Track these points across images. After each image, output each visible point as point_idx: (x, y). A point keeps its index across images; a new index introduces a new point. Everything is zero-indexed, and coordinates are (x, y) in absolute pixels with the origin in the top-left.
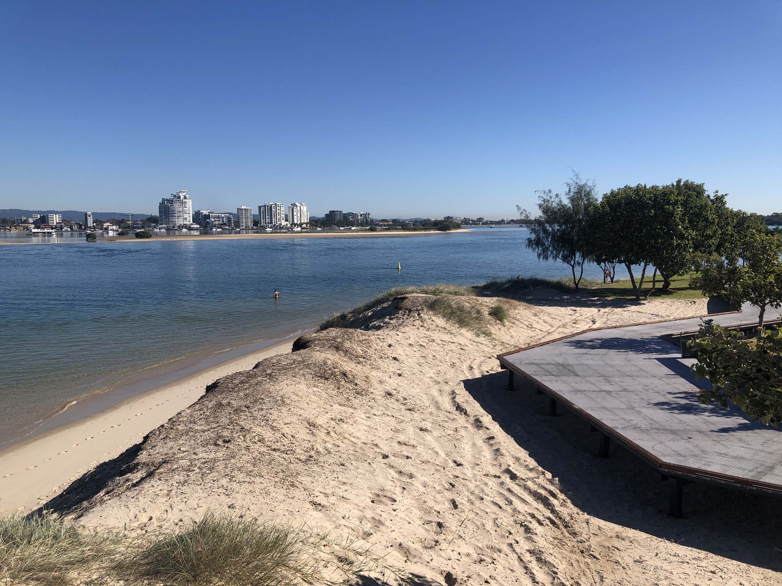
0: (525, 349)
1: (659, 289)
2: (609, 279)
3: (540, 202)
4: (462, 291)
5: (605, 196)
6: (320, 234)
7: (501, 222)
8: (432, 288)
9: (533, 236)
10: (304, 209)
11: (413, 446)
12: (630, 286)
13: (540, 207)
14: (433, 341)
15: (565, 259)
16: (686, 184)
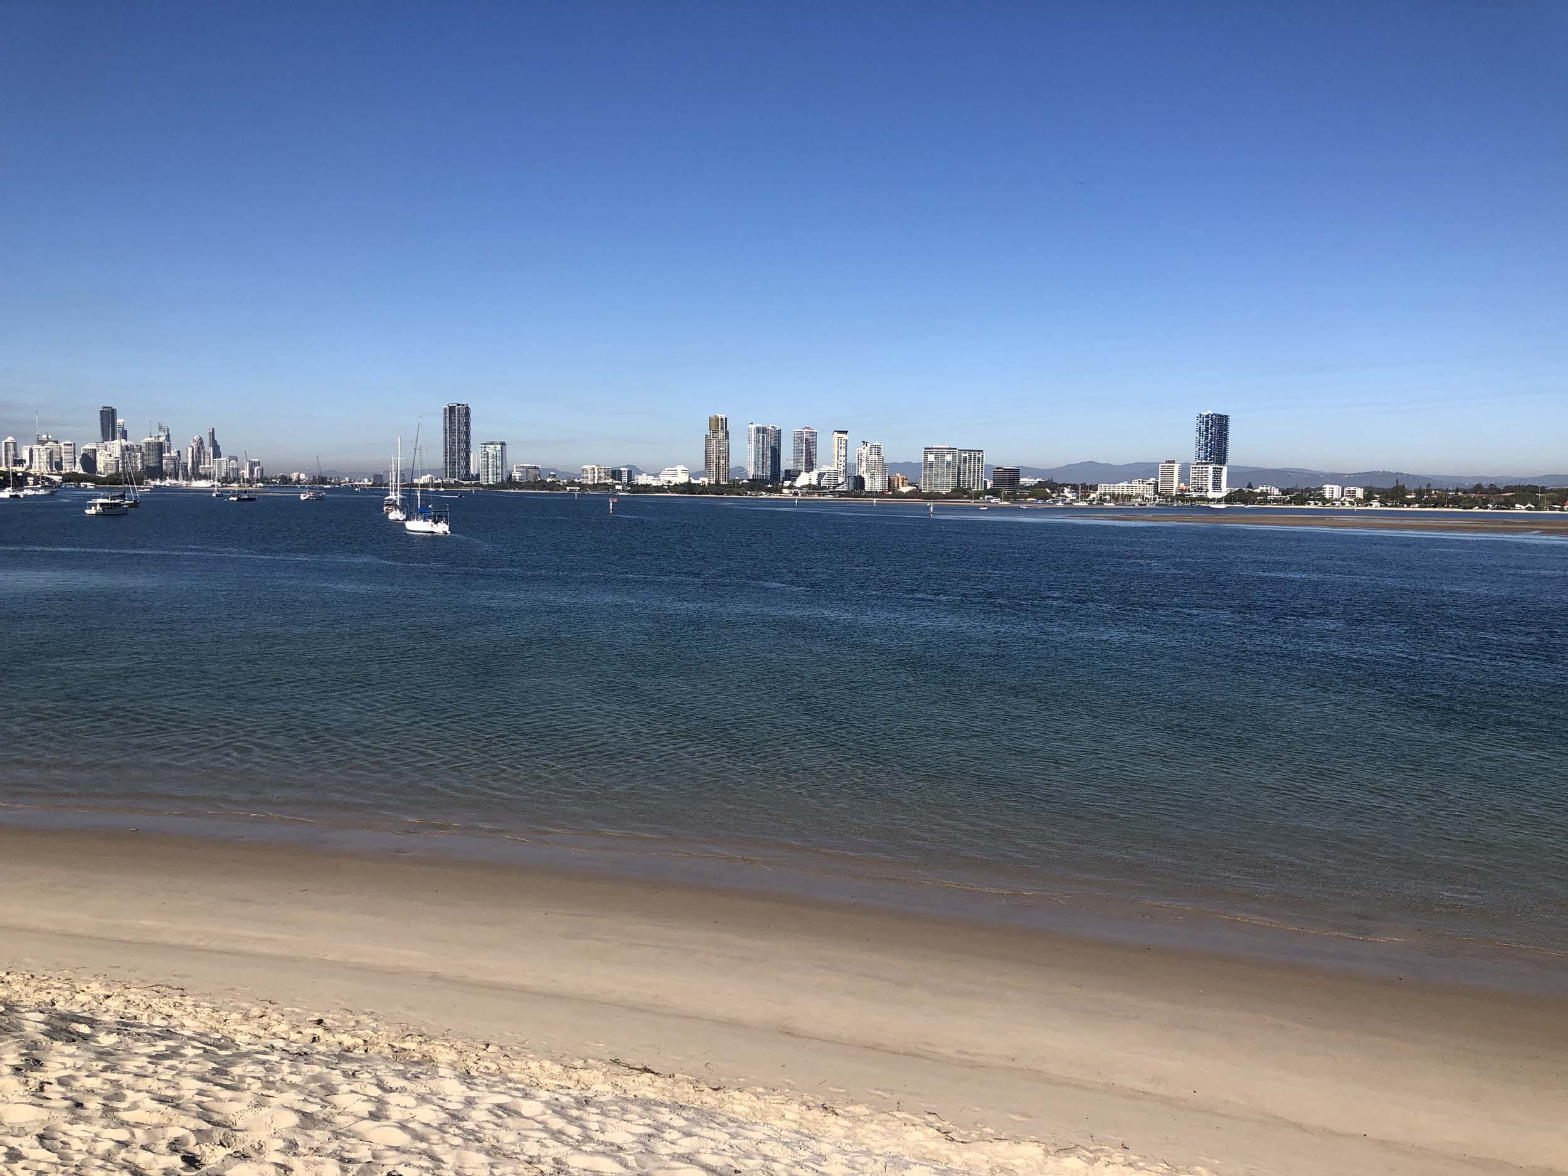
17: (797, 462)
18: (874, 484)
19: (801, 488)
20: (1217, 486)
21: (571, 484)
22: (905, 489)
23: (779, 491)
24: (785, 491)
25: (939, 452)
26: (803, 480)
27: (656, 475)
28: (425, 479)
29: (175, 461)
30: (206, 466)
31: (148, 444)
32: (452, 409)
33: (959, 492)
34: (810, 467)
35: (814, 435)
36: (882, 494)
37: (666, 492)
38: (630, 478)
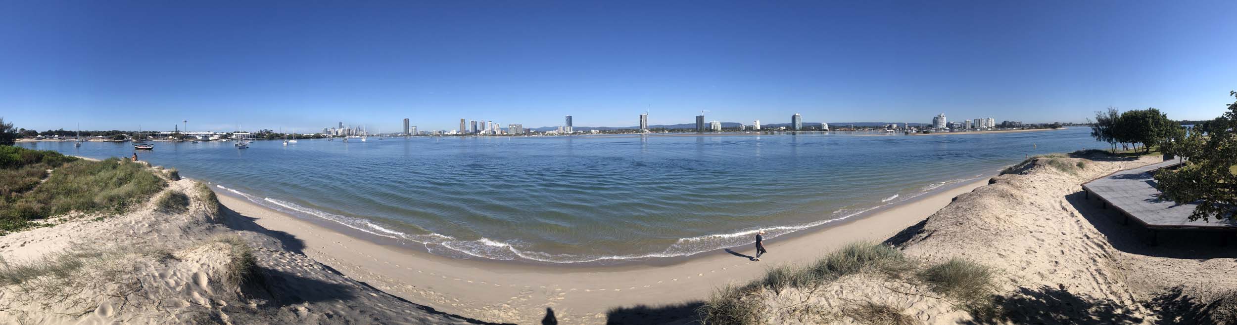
0: (1092, 181)
1: (1145, 152)
2: (1125, 149)
3: (1097, 116)
4: (1063, 156)
5: (1122, 115)
6: (1000, 131)
7: (1082, 125)
8: (1050, 155)
9: (1094, 132)
10: (993, 120)
11: (1044, 227)
12: (1135, 152)
13: (1097, 118)
14: (1051, 178)
15: (1109, 141)
16: (1153, 109)
17: (481, 128)
18: (498, 133)
19: (481, 135)
20: (570, 131)
21: (432, 133)
22: (505, 134)
23: (476, 135)
25: (512, 126)
26: (482, 132)
27: (449, 132)
28: (400, 135)
29: (352, 132)
30: (358, 133)
32: (405, 119)
33: (517, 134)
34: (483, 130)
35: (484, 122)
36: (500, 135)
37: (451, 136)
38: (443, 133)
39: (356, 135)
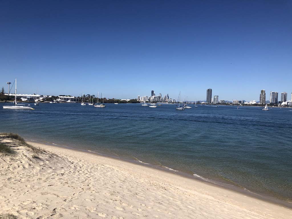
17: (282, 100)
19: (283, 105)
21: (231, 104)
23: (277, 105)
24: (279, 106)
26: (283, 103)
28: (203, 103)
29: (162, 99)
30: (167, 100)
31: (158, 97)
32: (209, 90)
34: (285, 101)
35: (286, 94)
37: (251, 105)
38: (243, 102)
39: (165, 102)
